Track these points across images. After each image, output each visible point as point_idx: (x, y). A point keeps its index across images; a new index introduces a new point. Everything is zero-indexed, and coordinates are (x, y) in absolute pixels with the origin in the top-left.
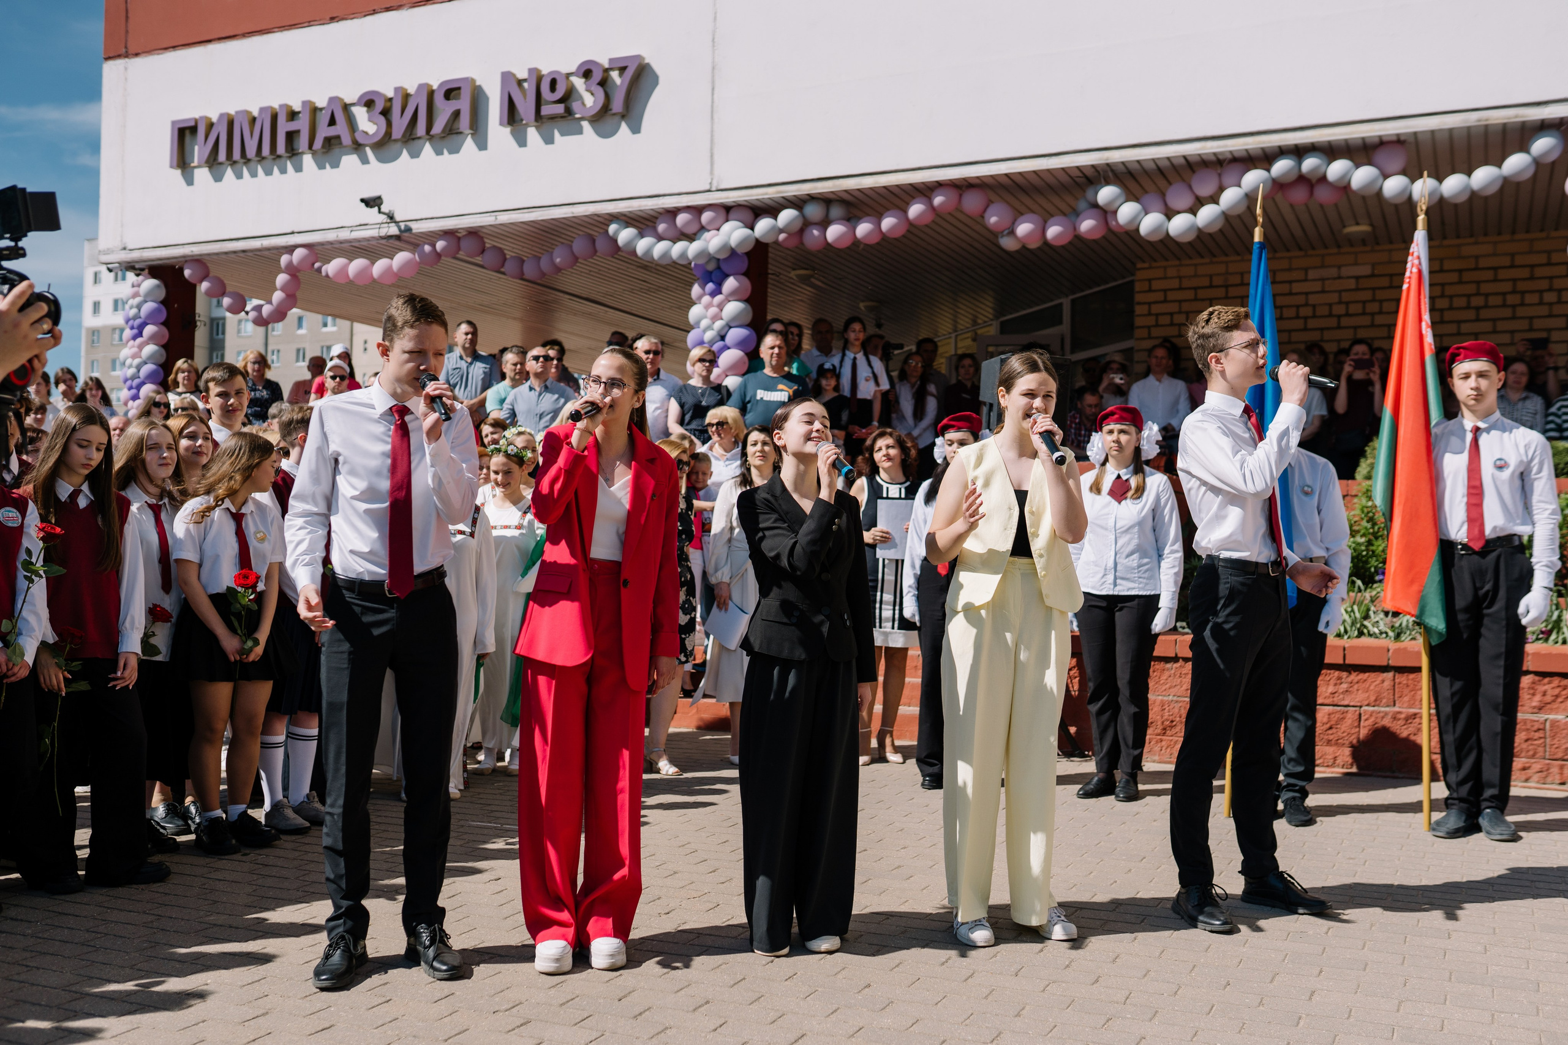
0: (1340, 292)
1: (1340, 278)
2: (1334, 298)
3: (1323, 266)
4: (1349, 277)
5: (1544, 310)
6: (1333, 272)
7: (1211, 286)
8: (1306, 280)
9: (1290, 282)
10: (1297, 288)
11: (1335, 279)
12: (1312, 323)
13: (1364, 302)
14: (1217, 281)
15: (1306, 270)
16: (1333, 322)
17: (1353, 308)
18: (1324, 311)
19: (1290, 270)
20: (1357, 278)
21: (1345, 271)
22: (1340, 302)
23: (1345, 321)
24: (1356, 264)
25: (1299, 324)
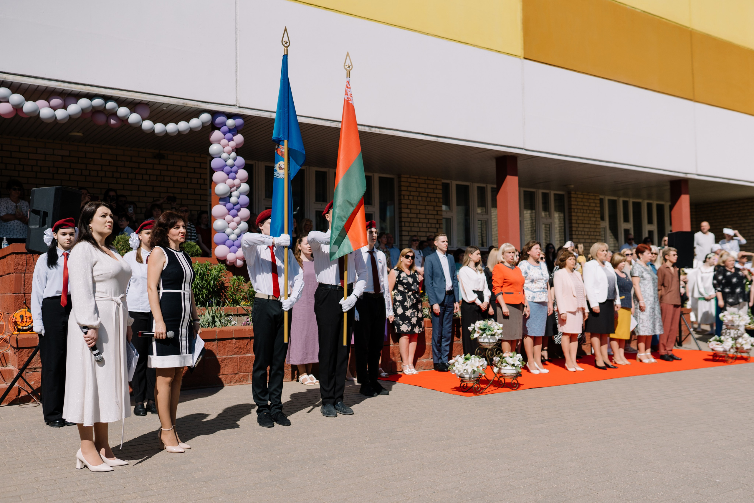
0: (54, 162)
1: (53, 155)
2: (51, 164)
3: (45, 148)
4: (58, 155)
6: (50, 151)
8: (36, 153)
9: (28, 153)
10: (32, 156)
11: (51, 155)
12: (39, 175)
13: (65, 168)
15: (36, 148)
16: (50, 176)
17: (60, 171)
18: (45, 170)
22: (54, 167)
23: (56, 176)
24: (62, 149)
25: (33, 174)
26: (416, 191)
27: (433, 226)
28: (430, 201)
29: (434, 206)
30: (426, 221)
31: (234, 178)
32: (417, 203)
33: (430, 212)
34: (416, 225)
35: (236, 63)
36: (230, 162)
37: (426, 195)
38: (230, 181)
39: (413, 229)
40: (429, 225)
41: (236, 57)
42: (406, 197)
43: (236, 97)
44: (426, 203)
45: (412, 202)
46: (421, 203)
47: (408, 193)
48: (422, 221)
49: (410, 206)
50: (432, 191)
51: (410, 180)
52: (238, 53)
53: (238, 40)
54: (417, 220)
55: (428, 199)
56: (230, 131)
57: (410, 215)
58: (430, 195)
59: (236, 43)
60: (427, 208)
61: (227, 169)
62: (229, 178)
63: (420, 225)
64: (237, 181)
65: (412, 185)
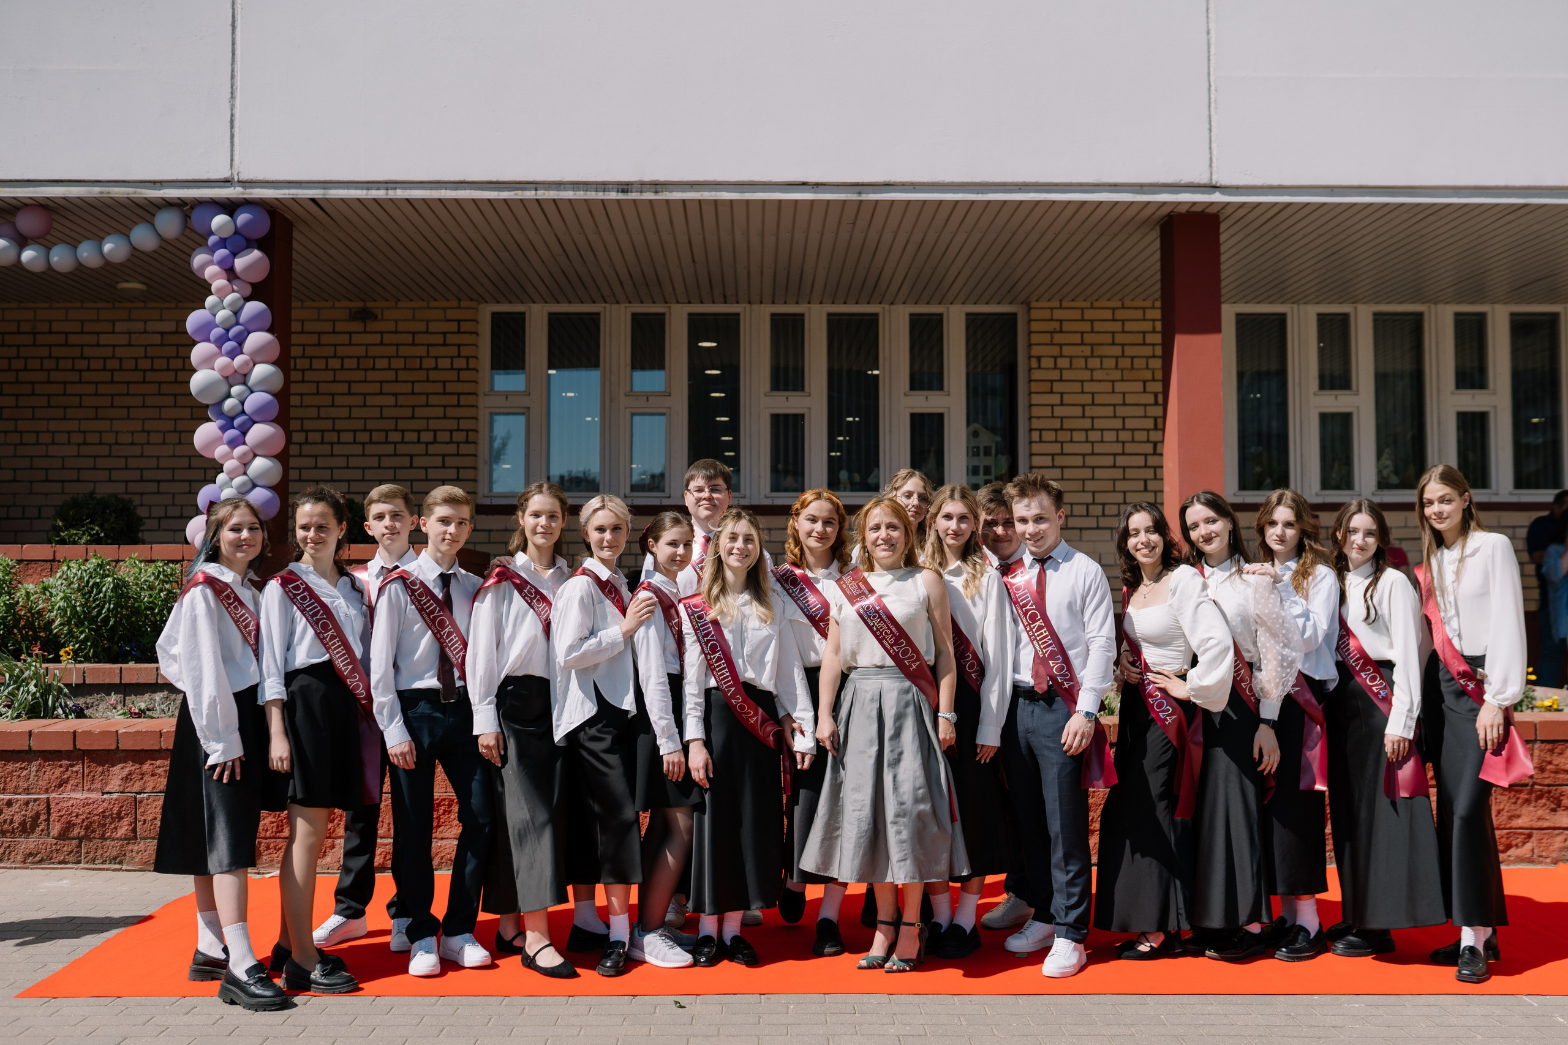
0: (146, 346)
1: (145, 332)
2: (140, 352)
3: (129, 320)
4: (154, 333)
5: (329, 376)
6: (140, 326)
7: (19, 333)
8: (113, 332)
9: (98, 333)
10: (104, 339)
11: (141, 333)
12: (118, 377)
13: (168, 358)
14: (25, 327)
15: (114, 322)
16: (138, 376)
17: (158, 364)
18: (129, 364)
19: (98, 320)
20: (162, 333)
21: (150, 326)
22: (146, 357)
23: (150, 376)
24: (161, 320)
25: (106, 376)
26: (1082, 344)
27: (1141, 436)
28: (1132, 368)
29: (1145, 382)
30: (1118, 424)
31: (232, 355)
32: (1086, 375)
33: (1130, 399)
34: (1079, 436)
35: (233, 77)
36: (222, 315)
37: (1117, 351)
38: (222, 361)
39: (1068, 448)
40: (1125, 436)
41: (233, 64)
42: (1047, 363)
43: (232, 160)
44: (1117, 375)
45: (1067, 375)
46: (1097, 375)
47: (1055, 351)
48: (1098, 424)
49: (1058, 387)
50: (1139, 339)
51: (1058, 314)
52: (238, 52)
53: (239, 24)
54: (1087, 423)
55: (1125, 363)
56: (223, 243)
57: (1059, 411)
58: (1129, 351)
59: (233, 33)
60: (1120, 387)
61: (216, 332)
62: (221, 354)
63: (1094, 436)
64: (239, 359)
65: (1066, 326)
